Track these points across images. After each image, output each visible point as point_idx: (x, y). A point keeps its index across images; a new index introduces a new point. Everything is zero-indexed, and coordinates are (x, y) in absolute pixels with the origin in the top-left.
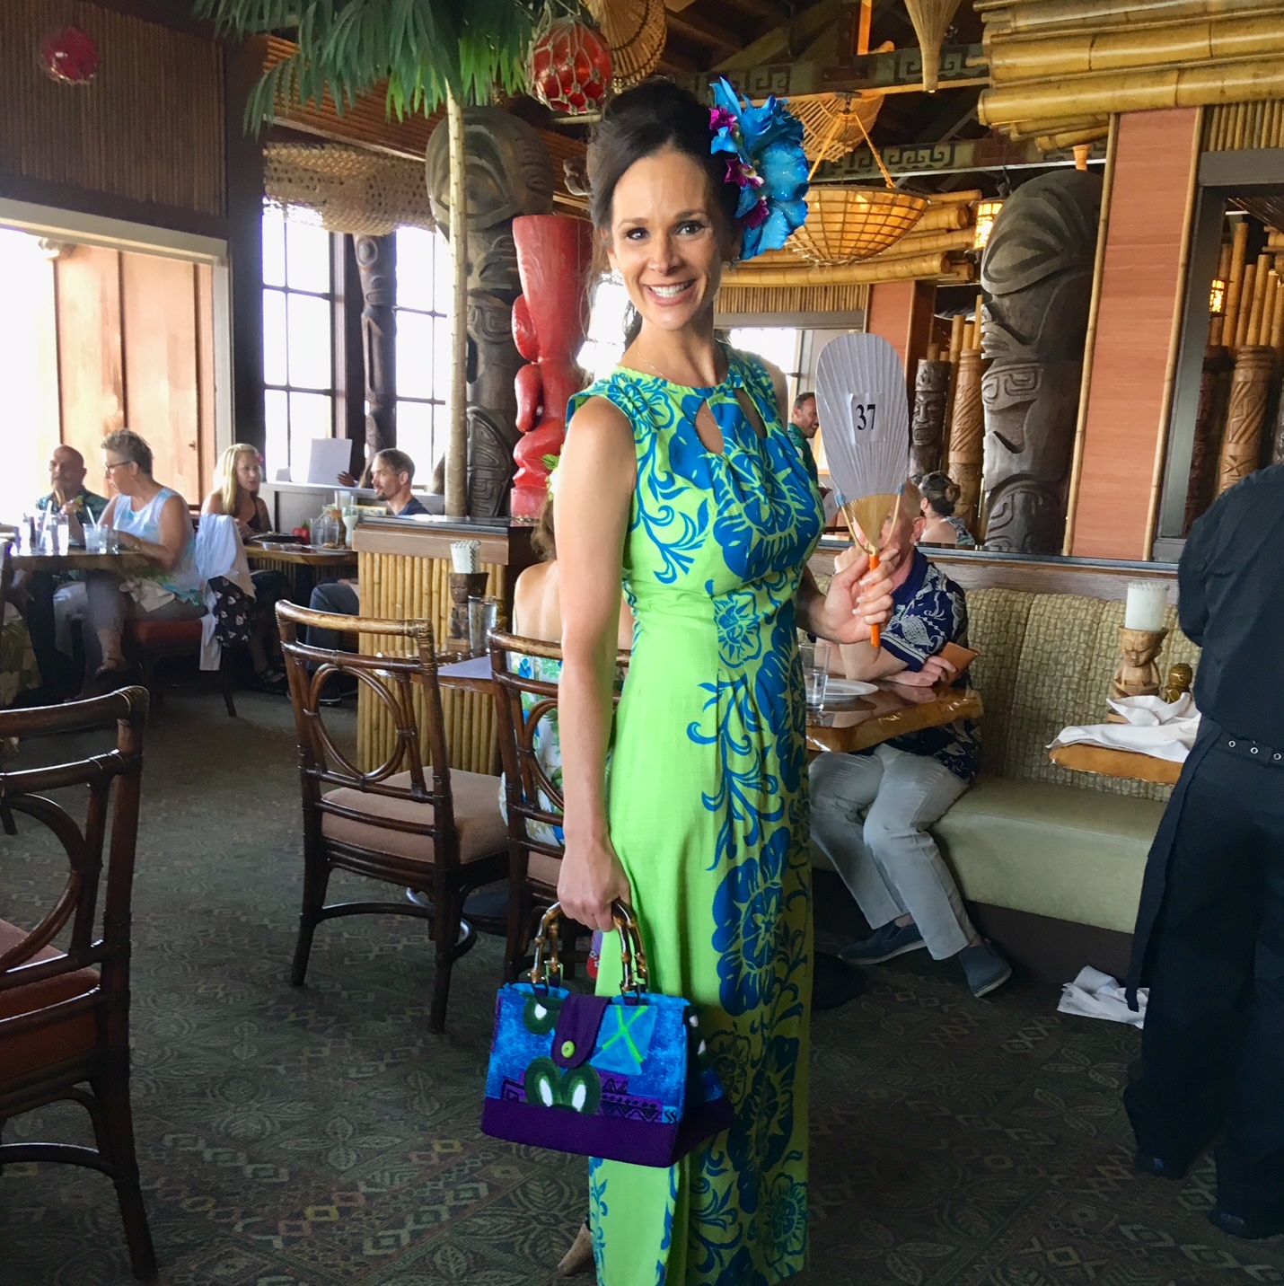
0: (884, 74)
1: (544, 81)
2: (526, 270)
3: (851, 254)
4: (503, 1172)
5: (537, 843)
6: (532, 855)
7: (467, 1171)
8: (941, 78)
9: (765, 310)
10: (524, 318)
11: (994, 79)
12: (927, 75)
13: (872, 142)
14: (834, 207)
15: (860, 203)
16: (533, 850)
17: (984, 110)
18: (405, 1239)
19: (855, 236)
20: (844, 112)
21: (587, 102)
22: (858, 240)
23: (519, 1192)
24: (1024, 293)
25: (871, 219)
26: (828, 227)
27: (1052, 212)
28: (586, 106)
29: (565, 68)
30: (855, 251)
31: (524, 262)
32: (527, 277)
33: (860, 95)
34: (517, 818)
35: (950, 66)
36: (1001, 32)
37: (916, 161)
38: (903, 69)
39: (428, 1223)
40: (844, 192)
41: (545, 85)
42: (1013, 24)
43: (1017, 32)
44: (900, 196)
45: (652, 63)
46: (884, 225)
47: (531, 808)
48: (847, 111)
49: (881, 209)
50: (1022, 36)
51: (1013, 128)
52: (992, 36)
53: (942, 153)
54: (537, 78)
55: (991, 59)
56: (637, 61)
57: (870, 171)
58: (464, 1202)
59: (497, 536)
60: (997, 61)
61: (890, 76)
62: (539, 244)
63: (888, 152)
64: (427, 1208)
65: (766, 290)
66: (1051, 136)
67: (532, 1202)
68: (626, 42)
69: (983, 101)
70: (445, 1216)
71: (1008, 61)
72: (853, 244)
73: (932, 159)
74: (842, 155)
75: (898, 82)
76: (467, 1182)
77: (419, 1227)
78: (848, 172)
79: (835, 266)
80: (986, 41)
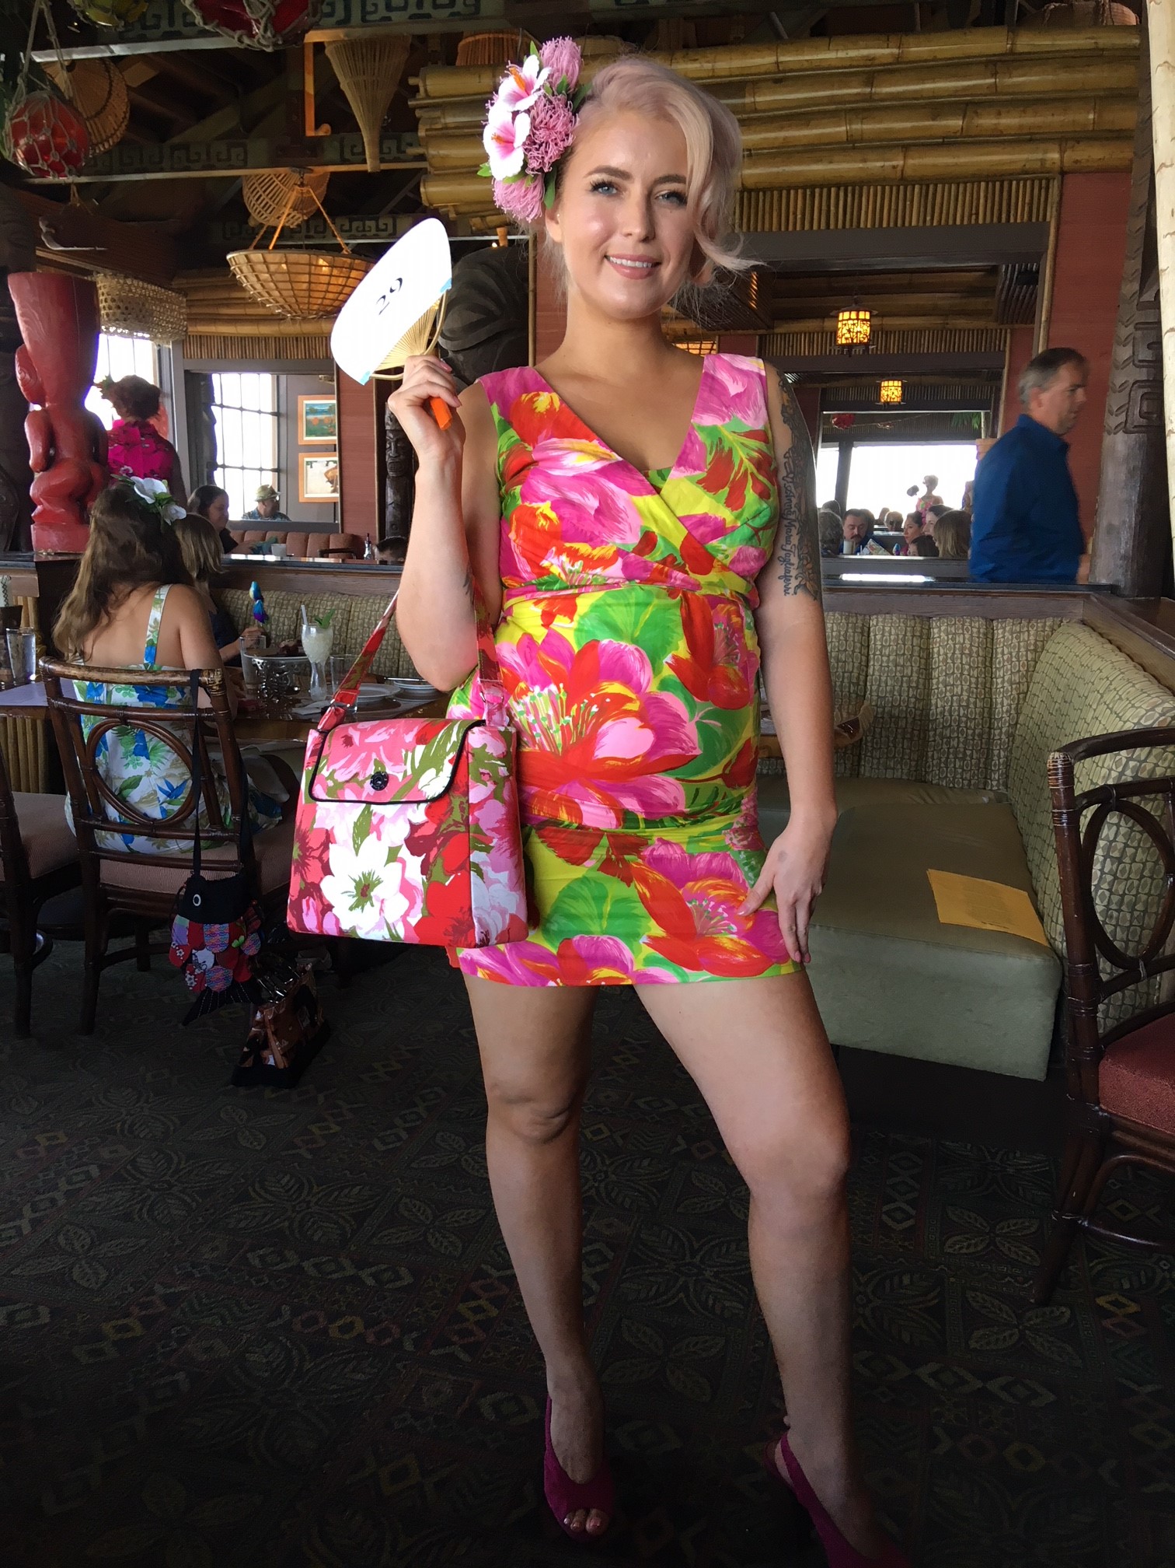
0: (331, 153)
1: (23, 149)
2: (26, 322)
3: (318, 310)
4: (111, 1152)
5: (108, 851)
6: (103, 862)
7: (75, 1158)
8: (382, 161)
9: (244, 356)
10: (27, 366)
11: (431, 165)
12: (370, 158)
13: (327, 213)
14: (300, 268)
15: (322, 266)
16: (106, 858)
17: (426, 193)
18: (26, 1229)
19: (321, 295)
20: (299, 186)
21: (67, 169)
22: (324, 298)
23: (129, 1167)
24: (475, 350)
25: (333, 280)
26: (296, 286)
27: (491, 283)
28: (66, 172)
29: (42, 138)
30: (321, 308)
31: (22, 315)
32: (27, 329)
33: (312, 171)
34: (85, 831)
35: (388, 151)
36: (433, 127)
37: (364, 230)
38: (347, 151)
39: (45, 1210)
40: (307, 256)
41: (24, 153)
42: (443, 121)
43: (446, 127)
44: (356, 261)
45: (118, 133)
46: (345, 286)
47: (98, 820)
48: (302, 185)
49: (341, 272)
50: (450, 132)
51: (451, 209)
52: (427, 130)
53: (386, 224)
54: (16, 145)
55: (427, 149)
56: (105, 132)
57: (324, 237)
58: (77, 1186)
59: (27, 571)
60: (432, 152)
61: (336, 156)
62: (37, 299)
63: (339, 221)
64: (42, 1197)
65: (242, 339)
66: (483, 217)
67: (142, 1173)
68: (93, 113)
69: (424, 185)
70: (61, 1202)
71: (442, 152)
72: (320, 301)
73: (378, 229)
74: (299, 221)
75: (344, 162)
76: (76, 1168)
77: (37, 1214)
78: (308, 237)
79: (304, 319)
80: (422, 133)
